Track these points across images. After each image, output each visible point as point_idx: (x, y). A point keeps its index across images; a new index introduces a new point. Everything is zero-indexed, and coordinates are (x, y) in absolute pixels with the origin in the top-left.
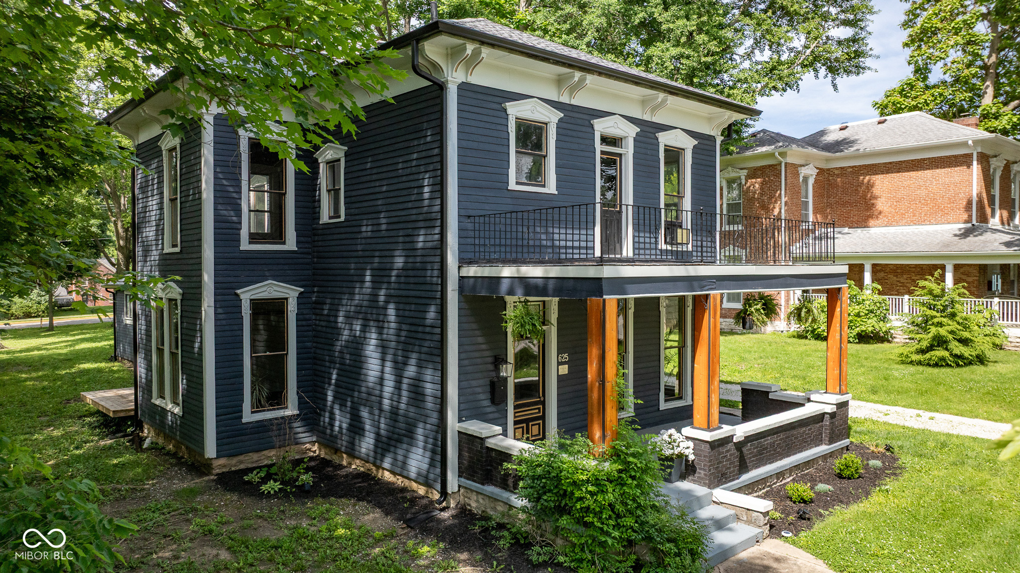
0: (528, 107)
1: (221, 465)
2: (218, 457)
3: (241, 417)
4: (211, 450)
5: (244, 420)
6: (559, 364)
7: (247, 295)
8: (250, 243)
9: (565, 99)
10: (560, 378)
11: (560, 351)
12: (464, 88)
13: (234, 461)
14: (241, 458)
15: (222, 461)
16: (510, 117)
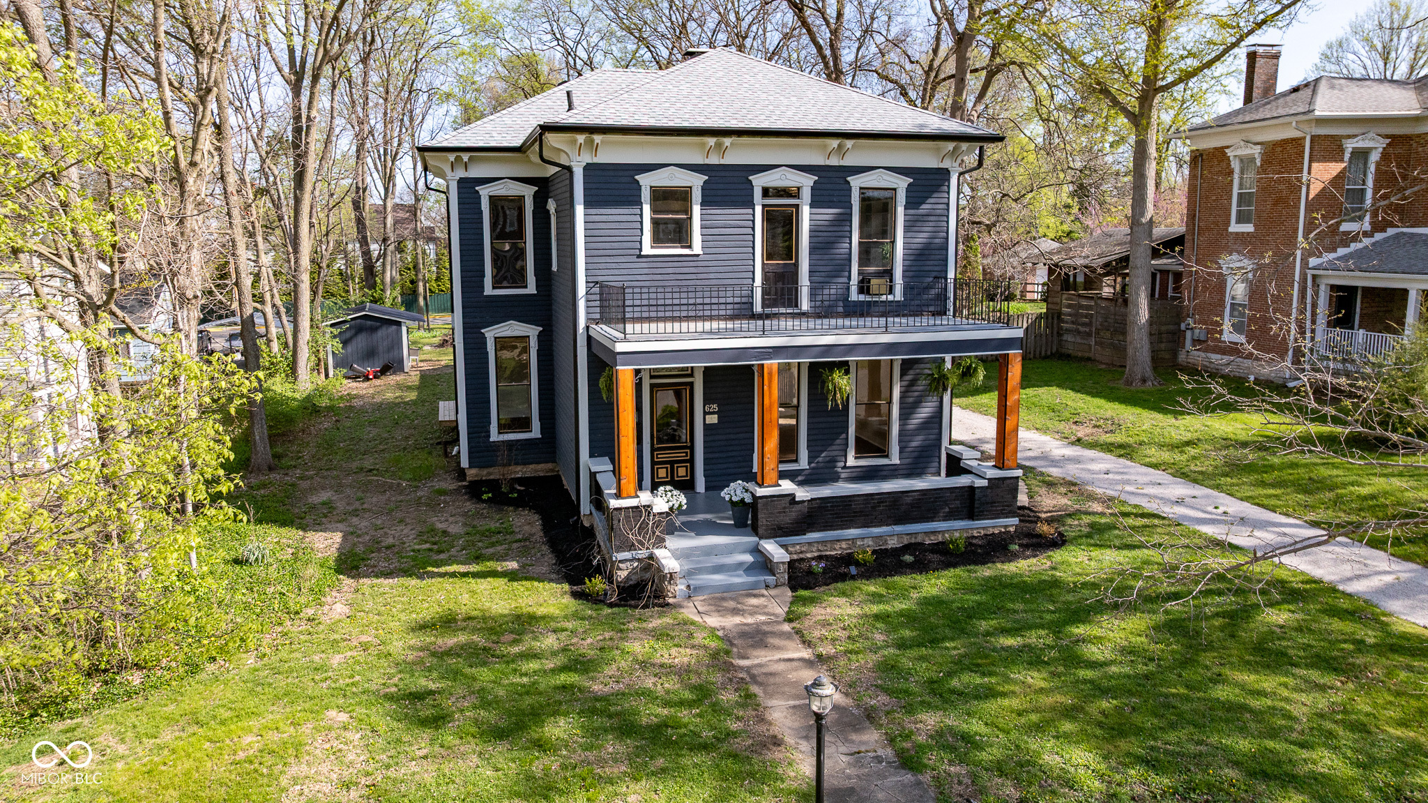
0: (666, 175)
1: (472, 474)
2: (470, 467)
3: (489, 436)
4: (465, 463)
5: (491, 440)
6: (705, 413)
7: (490, 333)
8: (494, 288)
9: (714, 160)
10: (708, 428)
11: (706, 401)
12: (589, 168)
13: (485, 472)
14: (491, 470)
15: (473, 471)
16: (643, 188)
